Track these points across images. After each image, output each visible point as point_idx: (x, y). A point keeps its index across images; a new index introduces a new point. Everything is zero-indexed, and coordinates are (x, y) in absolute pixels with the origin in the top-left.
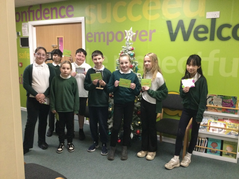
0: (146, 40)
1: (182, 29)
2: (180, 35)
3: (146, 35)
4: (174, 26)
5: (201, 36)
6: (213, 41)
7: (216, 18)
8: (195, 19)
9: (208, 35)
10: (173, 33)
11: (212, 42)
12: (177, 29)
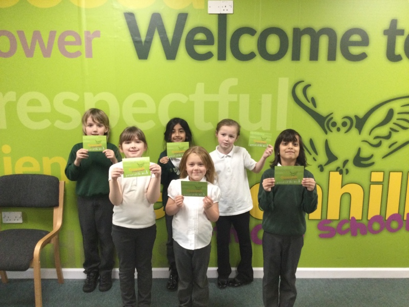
0: (78, 54)
1: (160, 33)
2: (157, 47)
3: (78, 42)
4: (143, 27)
5: (201, 49)
6: (225, 61)
7: (226, 14)
8: (186, 12)
9: (214, 49)
10: (141, 42)
11: (222, 64)
12: (150, 34)
